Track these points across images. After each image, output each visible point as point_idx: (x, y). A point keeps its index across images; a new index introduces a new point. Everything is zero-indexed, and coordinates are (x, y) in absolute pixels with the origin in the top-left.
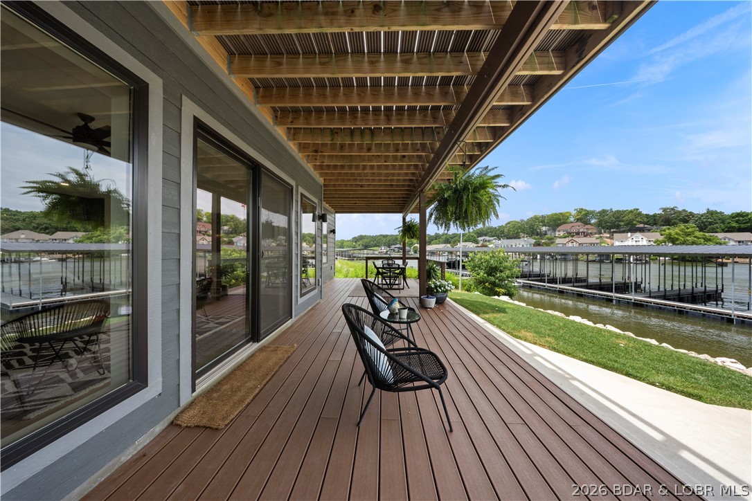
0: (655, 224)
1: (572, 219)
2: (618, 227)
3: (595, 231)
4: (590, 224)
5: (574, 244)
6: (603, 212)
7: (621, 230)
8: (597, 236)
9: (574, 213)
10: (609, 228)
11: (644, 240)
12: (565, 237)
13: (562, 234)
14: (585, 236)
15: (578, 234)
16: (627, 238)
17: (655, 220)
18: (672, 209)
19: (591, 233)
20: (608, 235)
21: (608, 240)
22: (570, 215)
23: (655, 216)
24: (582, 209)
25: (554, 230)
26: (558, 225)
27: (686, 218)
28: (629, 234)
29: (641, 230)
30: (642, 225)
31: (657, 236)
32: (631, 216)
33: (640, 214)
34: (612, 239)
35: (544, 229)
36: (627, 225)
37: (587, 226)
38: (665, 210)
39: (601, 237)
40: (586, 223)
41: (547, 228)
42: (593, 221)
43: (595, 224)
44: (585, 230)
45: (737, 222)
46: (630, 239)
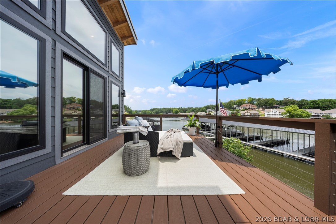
0: (281, 105)
1: (246, 102)
2: (266, 106)
3: (256, 107)
4: (254, 104)
5: (248, 113)
6: (259, 99)
7: (268, 107)
8: (257, 109)
9: (247, 99)
10: (262, 106)
11: (278, 112)
12: (244, 110)
13: (242, 108)
15: (249, 109)
16: (271, 111)
17: (281, 103)
18: (288, 99)
19: (255, 108)
20: (262, 109)
21: (262, 112)
22: (246, 100)
23: (280, 101)
24: (250, 98)
25: (239, 107)
26: (241, 105)
27: (294, 102)
28: (271, 109)
29: (276, 107)
30: (275, 105)
31: (282, 111)
32: (271, 102)
33: (275, 100)
34: (264, 111)
35: (235, 106)
36: (270, 105)
37: (253, 105)
38: (284, 99)
39: (259, 110)
41: (236, 106)
43: (256, 104)
44: (252, 107)
45: (313, 104)
46: (272, 112)
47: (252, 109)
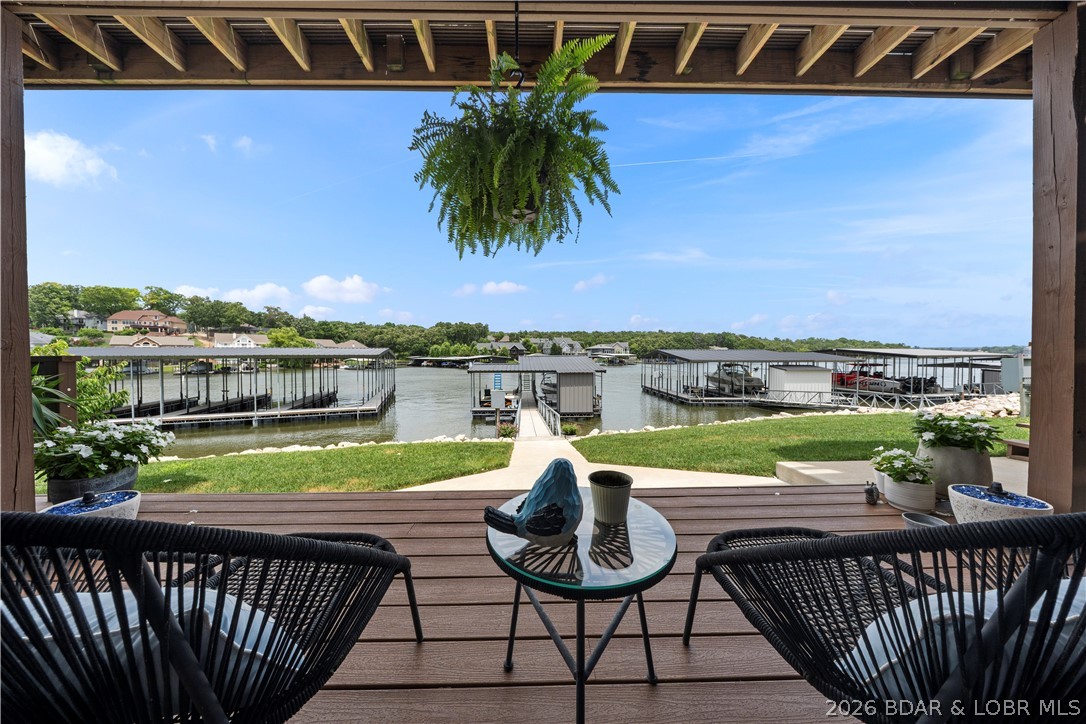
0: (260, 325)
1: (141, 303)
2: (217, 324)
3: (184, 327)
4: (174, 315)
5: (151, 345)
6: (195, 300)
7: (223, 328)
8: (188, 334)
9: (144, 292)
10: (205, 324)
11: (252, 343)
12: (129, 334)
13: (120, 327)
14: (168, 334)
15: (154, 329)
16: (232, 340)
17: (260, 320)
18: (276, 310)
19: (178, 330)
20: (205, 335)
21: (205, 342)
22: (138, 295)
23: (259, 315)
24: (161, 289)
25: (104, 320)
26: (112, 312)
27: (288, 321)
28: (234, 335)
29: (247, 331)
30: (246, 325)
31: (264, 339)
32: (234, 312)
33: (244, 310)
34: (210, 340)
35: (75, 313)
36: (230, 322)
37: (170, 319)
38: (269, 309)
39: (194, 337)
40: (169, 313)
41: (83, 313)
42: (179, 311)
43: (182, 316)
44: (167, 324)
45: (323, 329)
46: (236, 342)
47: (169, 332)
